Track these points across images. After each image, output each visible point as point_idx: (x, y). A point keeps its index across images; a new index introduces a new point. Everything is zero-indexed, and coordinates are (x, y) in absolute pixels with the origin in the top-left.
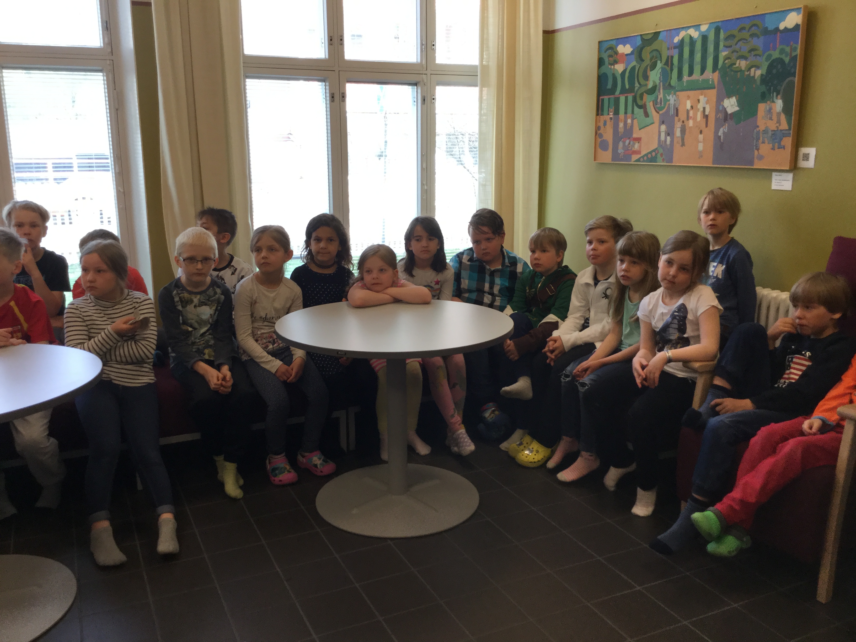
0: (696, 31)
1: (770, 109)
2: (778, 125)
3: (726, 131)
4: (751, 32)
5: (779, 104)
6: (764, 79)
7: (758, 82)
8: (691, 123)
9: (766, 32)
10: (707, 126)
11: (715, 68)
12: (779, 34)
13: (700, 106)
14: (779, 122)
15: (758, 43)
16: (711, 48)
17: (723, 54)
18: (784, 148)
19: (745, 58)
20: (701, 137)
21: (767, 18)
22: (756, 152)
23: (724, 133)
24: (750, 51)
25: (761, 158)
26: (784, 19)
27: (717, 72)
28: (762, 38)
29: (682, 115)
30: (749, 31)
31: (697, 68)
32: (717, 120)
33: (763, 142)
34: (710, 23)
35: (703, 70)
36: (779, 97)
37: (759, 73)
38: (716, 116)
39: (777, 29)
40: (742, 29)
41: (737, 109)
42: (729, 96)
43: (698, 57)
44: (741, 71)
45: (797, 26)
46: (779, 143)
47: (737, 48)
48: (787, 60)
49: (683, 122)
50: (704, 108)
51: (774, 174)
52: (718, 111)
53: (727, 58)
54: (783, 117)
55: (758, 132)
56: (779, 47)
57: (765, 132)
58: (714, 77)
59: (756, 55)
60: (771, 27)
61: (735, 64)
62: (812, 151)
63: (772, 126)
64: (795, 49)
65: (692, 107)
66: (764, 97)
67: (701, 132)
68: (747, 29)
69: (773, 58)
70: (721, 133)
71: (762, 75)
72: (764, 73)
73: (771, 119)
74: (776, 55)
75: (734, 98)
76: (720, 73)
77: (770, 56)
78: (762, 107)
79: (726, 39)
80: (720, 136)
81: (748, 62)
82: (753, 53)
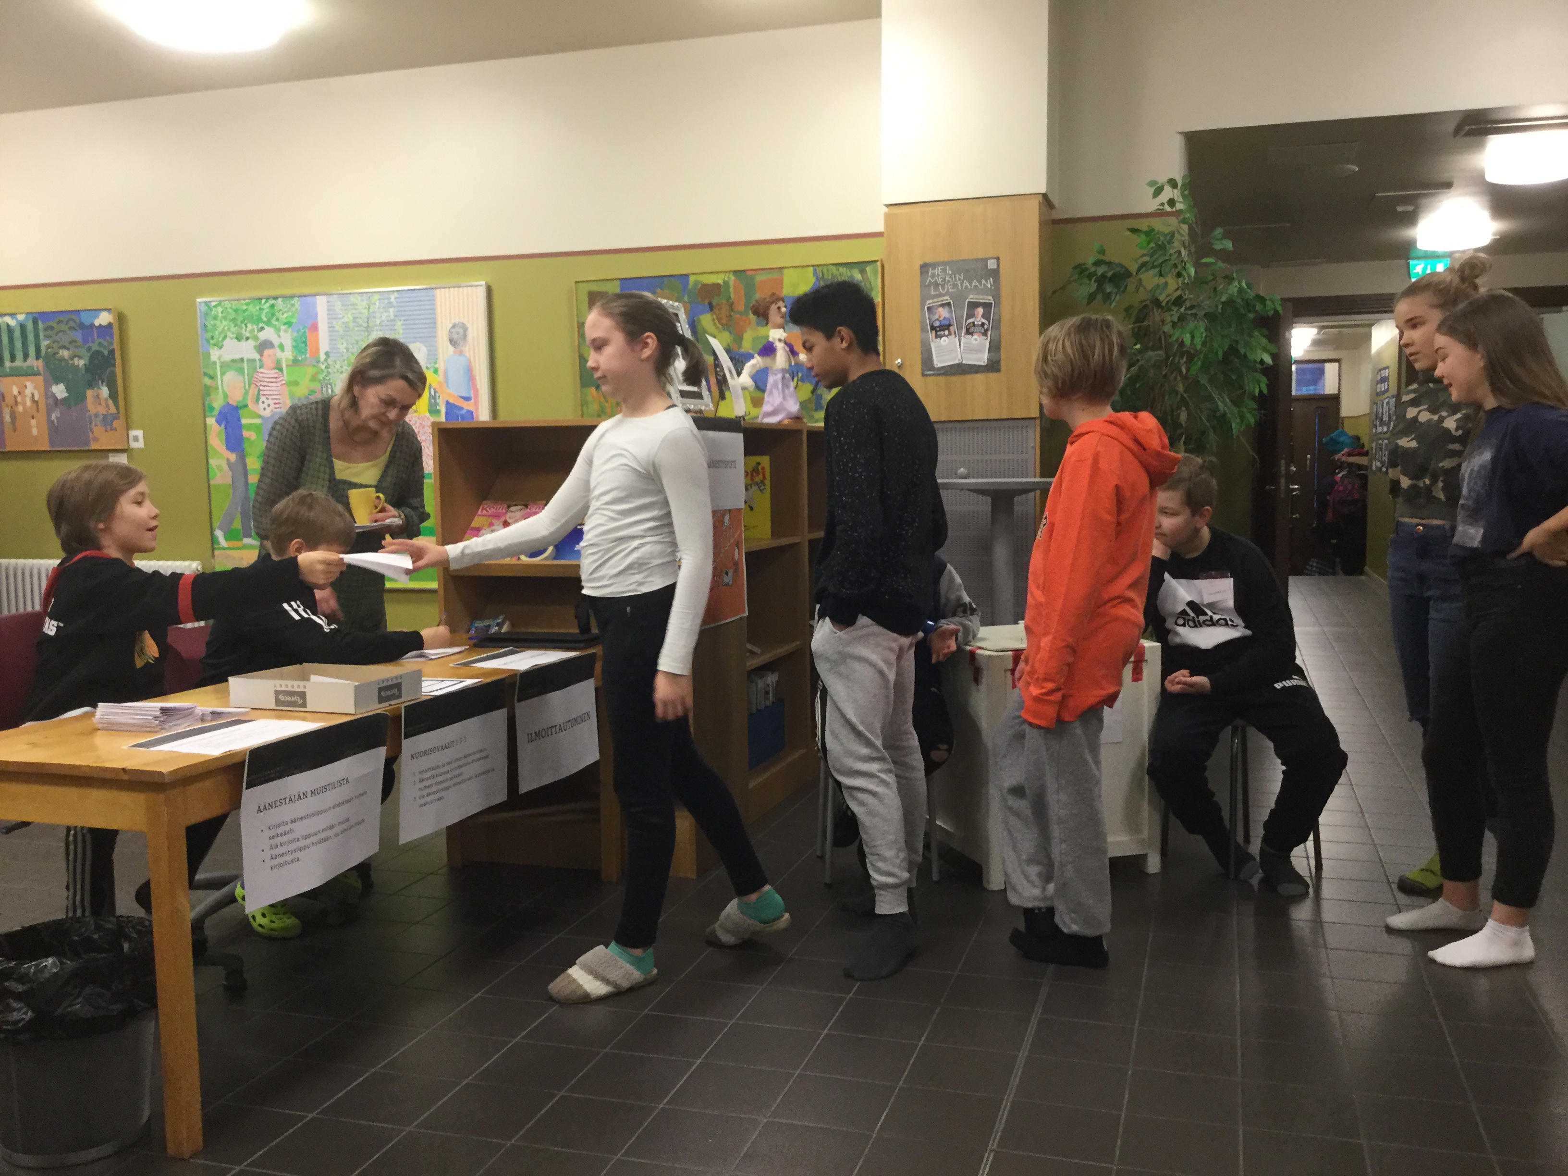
0: (12, 319)
1: (98, 396)
2: (107, 409)
3: (59, 415)
4: (69, 326)
5: (105, 391)
6: (87, 368)
7: (83, 372)
8: (20, 408)
9: (82, 326)
10: (38, 411)
11: (38, 357)
12: (95, 329)
13: (28, 392)
14: (107, 406)
15: (78, 336)
16: (31, 337)
17: (44, 343)
18: (116, 429)
19: (68, 349)
20: (33, 422)
21: (82, 314)
22: (91, 433)
23: (57, 417)
24: (70, 343)
25: (96, 440)
26: (97, 317)
27: (41, 361)
28: (80, 332)
29: (9, 400)
30: (67, 324)
31: (19, 355)
32: (47, 405)
33: (96, 425)
34: (27, 313)
35: (26, 357)
36: (104, 384)
37: (82, 363)
38: (46, 402)
39: (92, 325)
40: (59, 322)
41: (66, 395)
42: (57, 384)
43: (18, 344)
44: (64, 359)
45: (110, 325)
46: (112, 425)
47: (58, 338)
48: (106, 353)
49: (12, 407)
50: (33, 395)
51: (110, 455)
52: (47, 397)
53: (48, 347)
54: (110, 402)
55: (90, 416)
56: (97, 341)
57: (96, 415)
58: (39, 364)
59: (77, 347)
60: (87, 323)
61: (58, 353)
62: (139, 433)
63: (102, 410)
64: (112, 344)
65: (19, 393)
66: (90, 385)
67: (33, 417)
68: (65, 322)
69: (93, 349)
70: (53, 417)
71: (85, 365)
72: (87, 362)
73: (100, 404)
74: (95, 347)
75: (62, 384)
76: (44, 360)
77: (89, 349)
78: (90, 393)
79: (46, 329)
80: (53, 422)
81: (71, 352)
82: (74, 344)
